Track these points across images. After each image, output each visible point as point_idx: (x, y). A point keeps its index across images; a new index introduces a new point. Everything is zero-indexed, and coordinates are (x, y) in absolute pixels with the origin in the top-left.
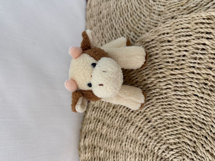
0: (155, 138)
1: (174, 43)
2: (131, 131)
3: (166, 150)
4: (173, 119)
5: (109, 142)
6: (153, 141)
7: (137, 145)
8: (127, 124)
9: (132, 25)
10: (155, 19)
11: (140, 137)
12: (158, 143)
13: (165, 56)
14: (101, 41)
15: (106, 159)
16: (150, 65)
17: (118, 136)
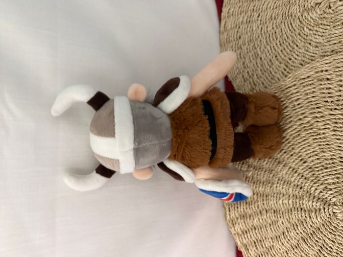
0: (312, 178)
1: (334, 82)
2: (283, 173)
3: (324, 190)
4: (331, 159)
5: (257, 184)
6: (309, 181)
7: (291, 186)
8: (279, 165)
9: (283, 56)
10: (311, 51)
11: (294, 178)
12: (314, 183)
13: (324, 95)
14: (242, 71)
15: (253, 202)
16: (307, 103)
17: (268, 179)
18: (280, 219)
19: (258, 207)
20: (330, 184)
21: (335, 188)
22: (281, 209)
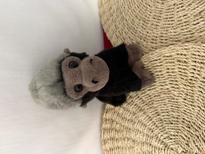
0: (160, 128)
2: (142, 118)
3: (167, 137)
5: (124, 120)
6: (158, 129)
7: (146, 128)
12: (162, 131)
15: (120, 131)
17: (132, 118)
18: (136, 146)
19: (123, 135)
20: (171, 135)
21: (174, 139)
22: (138, 140)
